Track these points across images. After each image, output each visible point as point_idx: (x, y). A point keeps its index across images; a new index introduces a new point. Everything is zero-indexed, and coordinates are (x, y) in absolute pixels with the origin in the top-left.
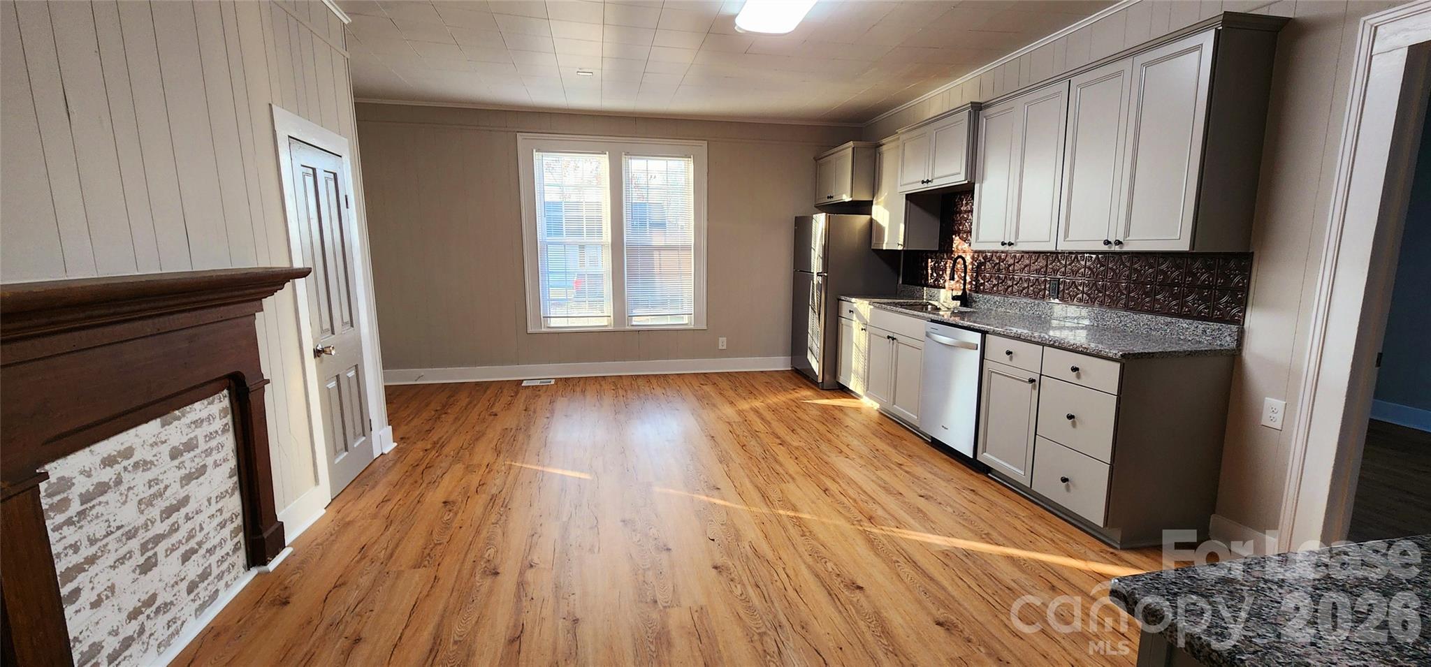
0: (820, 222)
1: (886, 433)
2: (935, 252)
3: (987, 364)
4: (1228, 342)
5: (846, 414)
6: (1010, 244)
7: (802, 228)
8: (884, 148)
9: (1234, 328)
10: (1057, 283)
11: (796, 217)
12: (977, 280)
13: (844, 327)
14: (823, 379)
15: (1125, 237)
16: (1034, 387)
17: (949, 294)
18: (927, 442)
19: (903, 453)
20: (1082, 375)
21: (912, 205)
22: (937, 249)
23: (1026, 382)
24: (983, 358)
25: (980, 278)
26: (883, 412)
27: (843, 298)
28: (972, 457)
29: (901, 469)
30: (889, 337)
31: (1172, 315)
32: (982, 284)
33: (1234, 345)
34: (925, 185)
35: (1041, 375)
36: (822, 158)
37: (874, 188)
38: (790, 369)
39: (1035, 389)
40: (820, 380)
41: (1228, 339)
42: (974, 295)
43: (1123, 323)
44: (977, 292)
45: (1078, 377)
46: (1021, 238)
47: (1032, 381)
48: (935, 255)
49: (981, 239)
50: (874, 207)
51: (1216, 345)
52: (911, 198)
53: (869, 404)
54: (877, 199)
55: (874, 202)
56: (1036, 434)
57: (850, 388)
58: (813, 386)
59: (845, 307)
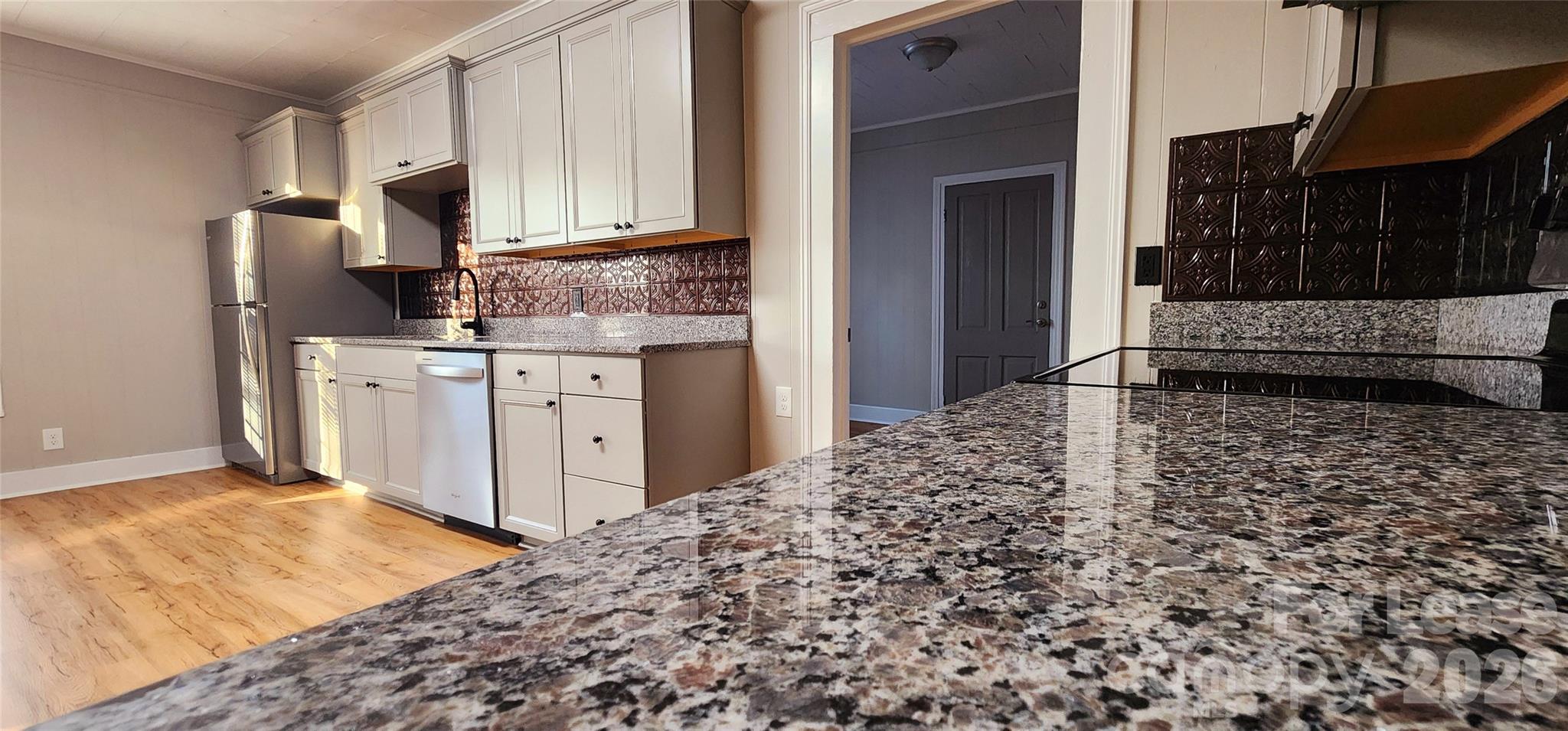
0: (244, 222)
1: (374, 526)
2: (439, 271)
3: (499, 395)
4: (741, 335)
5: (310, 513)
6: (517, 241)
7: (217, 234)
8: (347, 125)
9: (744, 318)
10: (579, 292)
11: (207, 221)
12: (493, 302)
13: (305, 383)
14: (276, 469)
15: (635, 219)
16: (555, 410)
17: (457, 323)
18: (438, 524)
19: (395, 547)
20: (604, 382)
21: (394, 202)
22: (441, 266)
23: (543, 407)
24: (493, 387)
25: (496, 299)
26: (374, 497)
27: (298, 339)
28: (493, 527)
29: (386, 571)
30: (368, 385)
31: (691, 313)
32: (499, 306)
33: (745, 337)
34: (405, 169)
35: (561, 394)
36: (247, 136)
37: (340, 180)
38: (223, 465)
39: (555, 414)
40: (270, 470)
41: (740, 330)
42: (491, 320)
43: (648, 329)
44: (494, 316)
45: (600, 386)
46: (528, 232)
47: (551, 404)
48: (439, 276)
49: (483, 238)
50: (342, 209)
51: (732, 337)
52: (391, 190)
53: (355, 491)
54: (344, 199)
55: (341, 203)
56: (563, 473)
57: (322, 472)
58: (261, 483)
59: (303, 352)
